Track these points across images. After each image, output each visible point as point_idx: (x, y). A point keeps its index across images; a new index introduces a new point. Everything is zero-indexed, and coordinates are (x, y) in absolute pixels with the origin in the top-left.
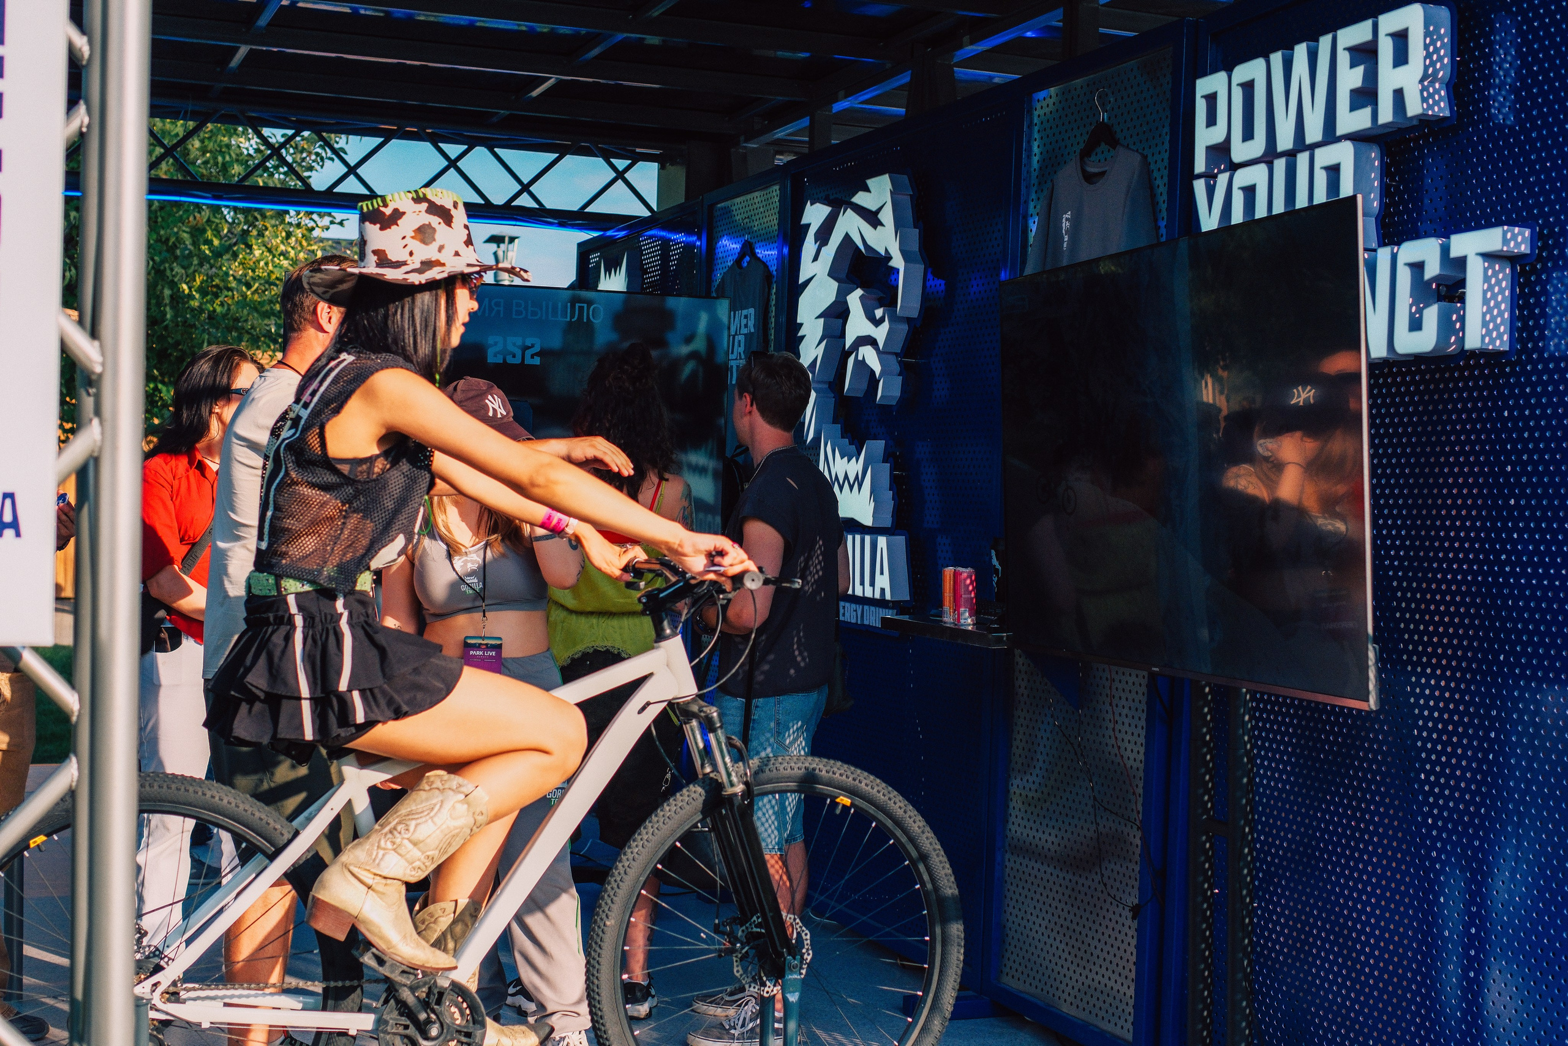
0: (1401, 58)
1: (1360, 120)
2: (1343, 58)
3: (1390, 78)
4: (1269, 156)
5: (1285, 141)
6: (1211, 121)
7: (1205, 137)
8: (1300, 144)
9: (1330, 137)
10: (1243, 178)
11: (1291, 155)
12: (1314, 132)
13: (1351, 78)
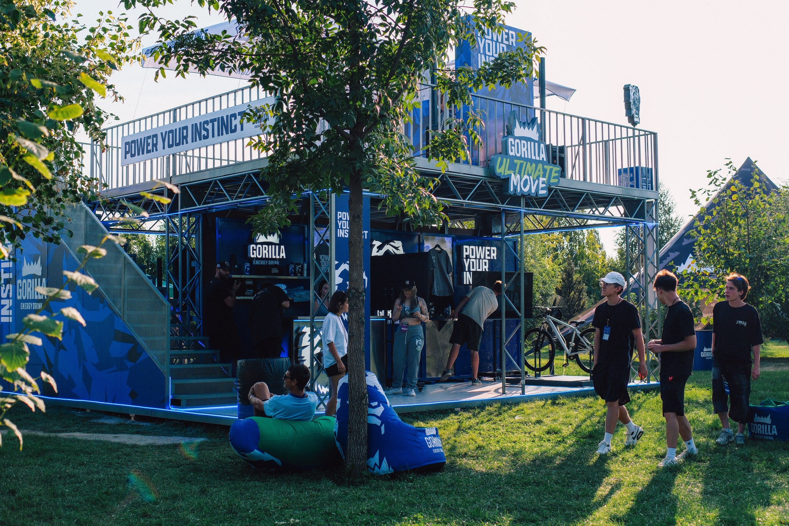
0: (494, 253)
1: (489, 258)
2: (486, 251)
3: (492, 254)
4: (476, 258)
5: (478, 257)
6: (466, 251)
7: (465, 254)
8: (480, 258)
9: (485, 258)
10: (472, 260)
11: (479, 259)
12: (482, 257)
13: (487, 253)
